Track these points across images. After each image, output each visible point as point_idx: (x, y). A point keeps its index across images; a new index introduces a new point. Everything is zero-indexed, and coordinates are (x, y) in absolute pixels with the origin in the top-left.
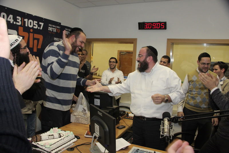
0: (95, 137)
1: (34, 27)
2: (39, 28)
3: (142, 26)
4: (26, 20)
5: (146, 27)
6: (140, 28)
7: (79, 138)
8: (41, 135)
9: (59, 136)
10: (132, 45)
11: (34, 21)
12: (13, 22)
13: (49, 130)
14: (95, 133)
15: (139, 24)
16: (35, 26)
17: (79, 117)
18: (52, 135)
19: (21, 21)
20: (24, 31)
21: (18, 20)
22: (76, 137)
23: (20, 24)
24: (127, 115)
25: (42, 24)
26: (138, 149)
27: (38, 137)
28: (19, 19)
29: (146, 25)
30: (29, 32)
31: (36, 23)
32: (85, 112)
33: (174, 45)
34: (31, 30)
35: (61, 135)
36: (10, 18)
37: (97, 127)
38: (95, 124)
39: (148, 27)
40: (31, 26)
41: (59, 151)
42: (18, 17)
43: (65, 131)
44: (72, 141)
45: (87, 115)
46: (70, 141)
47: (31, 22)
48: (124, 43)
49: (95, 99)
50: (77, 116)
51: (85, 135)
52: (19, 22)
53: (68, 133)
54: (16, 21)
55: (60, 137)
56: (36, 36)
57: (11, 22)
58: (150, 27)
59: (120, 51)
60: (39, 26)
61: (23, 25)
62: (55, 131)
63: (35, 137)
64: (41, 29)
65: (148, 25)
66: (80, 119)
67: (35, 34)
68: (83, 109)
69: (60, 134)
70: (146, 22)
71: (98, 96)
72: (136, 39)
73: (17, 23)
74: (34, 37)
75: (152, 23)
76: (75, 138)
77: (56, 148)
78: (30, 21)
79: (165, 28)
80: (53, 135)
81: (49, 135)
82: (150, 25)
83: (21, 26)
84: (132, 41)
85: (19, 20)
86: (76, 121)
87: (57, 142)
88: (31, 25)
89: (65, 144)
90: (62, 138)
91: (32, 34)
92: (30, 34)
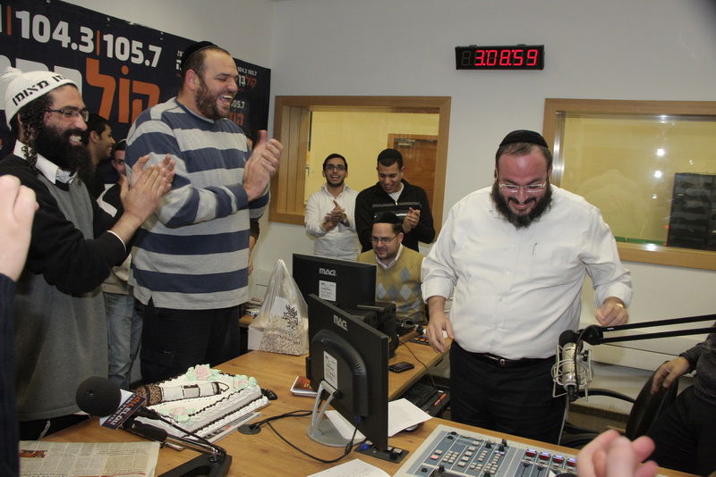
0: (325, 394)
1: (134, 60)
2: (147, 63)
3: (468, 58)
4: (108, 38)
5: (479, 61)
6: (459, 66)
7: (275, 398)
8: (161, 385)
9: (216, 390)
10: (436, 117)
11: (133, 42)
12: (69, 45)
13: (184, 371)
14: (323, 382)
15: (459, 51)
16: (137, 56)
17: (276, 333)
18: (192, 387)
19: (94, 40)
20: (101, 72)
21: (84, 39)
22: (265, 393)
23: (89, 49)
24: (417, 331)
25: (157, 50)
26: (454, 433)
27: (151, 391)
28: (86, 35)
29: (480, 55)
30: (118, 76)
31: (138, 48)
32: (293, 320)
33: (567, 119)
34: (125, 70)
35: (221, 386)
36: (61, 33)
37: (330, 363)
38: (325, 354)
39: (485, 62)
40: (124, 58)
41: (216, 433)
42: (84, 29)
43: (233, 376)
44: (253, 406)
45: (300, 327)
46: (247, 405)
47: (122, 45)
48: (410, 112)
49: (320, 281)
50: (270, 332)
51: (292, 390)
52: (86, 44)
53: (240, 382)
54: (80, 42)
55: (218, 393)
56: (140, 87)
57: (65, 45)
58: (491, 61)
59: (395, 135)
60: (150, 55)
61: (98, 54)
62: (201, 375)
63: (143, 390)
64: (154, 64)
65: (486, 54)
66: (279, 339)
67: (134, 82)
68: (288, 308)
69: (217, 384)
70: (479, 44)
71: (332, 273)
72: (450, 98)
73: (82, 49)
74: (134, 91)
75: (499, 49)
76: (261, 397)
77: (207, 426)
78: (121, 40)
79: (540, 65)
80: (196, 386)
81: (186, 387)
82: (492, 54)
83: (92, 55)
84: (436, 106)
85: (88, 40)
86: (264, 346)
87: (211, 406)
88: (122, 53)
89: (232, 413)
90: (223, 395)
91: (128, 81)
92: (121, 80)
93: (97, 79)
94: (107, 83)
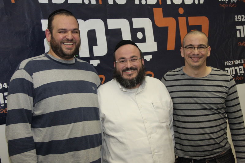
1: (186, 2)
2: (196, 2)
12: (140, 2)
20: (165, 16)
23: (154, 1)
30: (176, 16)
34: (181, 11)
40: (179, 2)
56: (194, 21)
57: (137, 2)
61: (160, 3)
64: (202, 1)
67: (189, 17)
73: (149, 2)
74: (190, 24)
83: (157, 5)
91: (185, 18)
92: (179, 18)
93: (162, 21)
94: (170, 23)
